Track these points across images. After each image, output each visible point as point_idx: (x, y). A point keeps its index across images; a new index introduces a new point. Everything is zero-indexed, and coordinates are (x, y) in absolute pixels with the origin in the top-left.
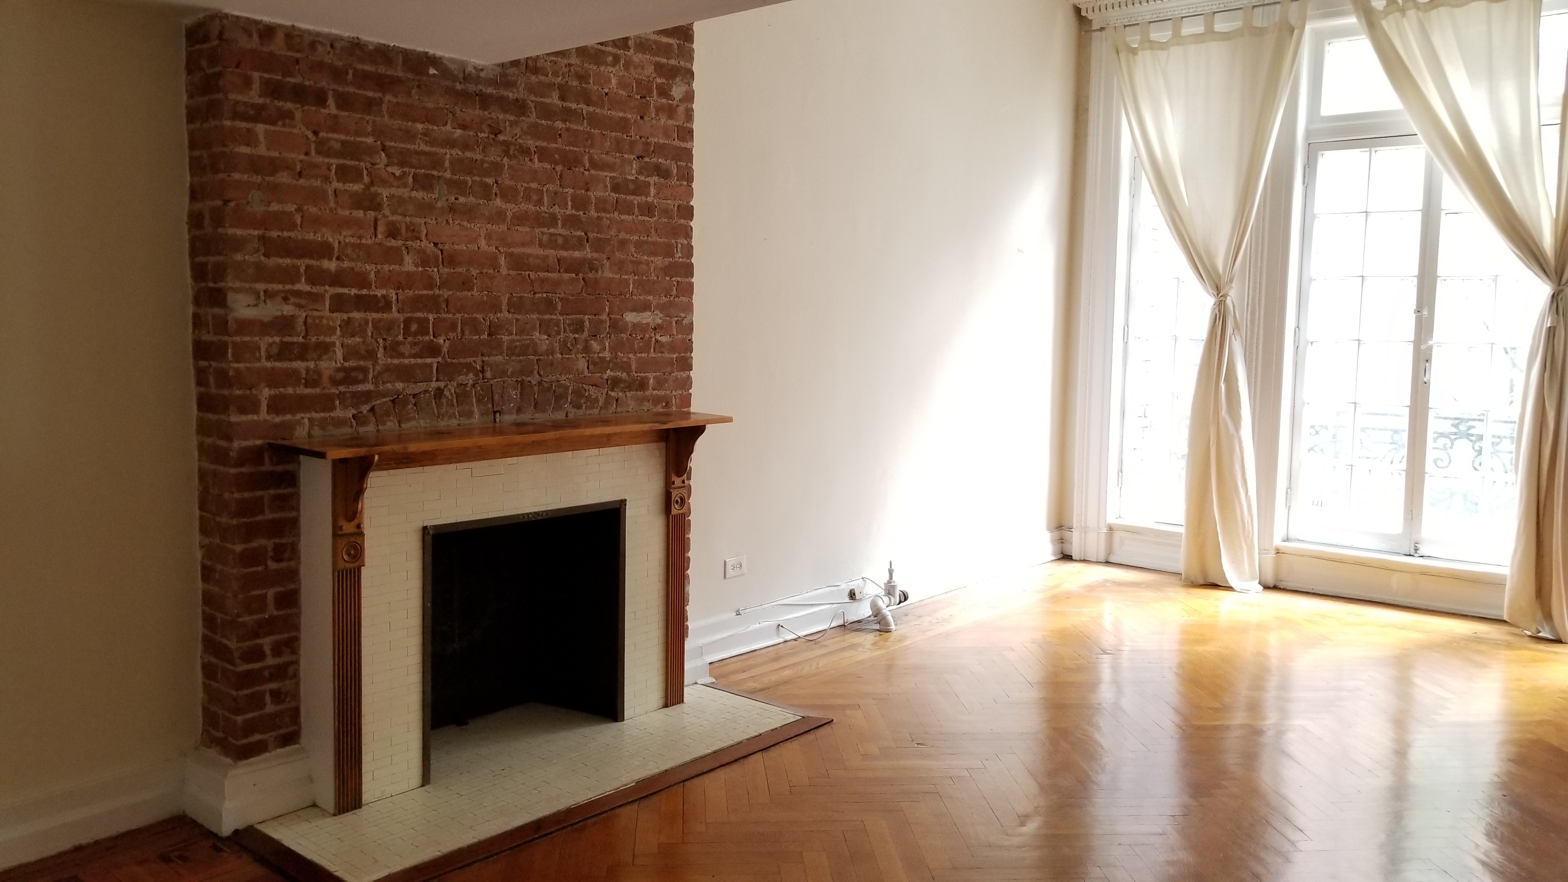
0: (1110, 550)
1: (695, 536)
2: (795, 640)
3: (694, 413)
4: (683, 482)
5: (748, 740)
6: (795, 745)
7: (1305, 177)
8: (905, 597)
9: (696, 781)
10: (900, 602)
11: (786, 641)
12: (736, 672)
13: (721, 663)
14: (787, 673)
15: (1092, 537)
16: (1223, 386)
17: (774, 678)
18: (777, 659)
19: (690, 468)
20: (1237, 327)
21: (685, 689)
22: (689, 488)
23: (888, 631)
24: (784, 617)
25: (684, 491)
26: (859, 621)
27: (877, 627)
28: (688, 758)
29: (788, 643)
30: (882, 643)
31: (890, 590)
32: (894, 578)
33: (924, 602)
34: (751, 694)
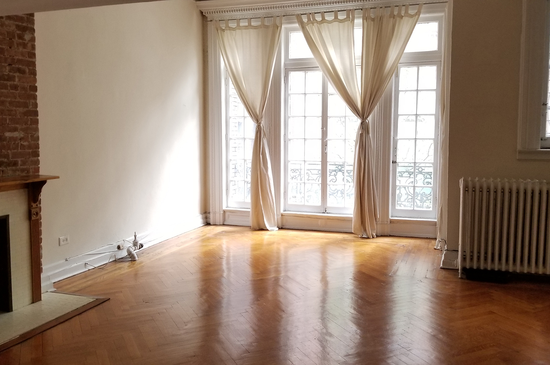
0: (224, 220)
1: (44, 228)
2: (93, 269)
3: (42, 175)
4: (37, 205)
5: (72, 311)
6: (93, 311)
7: (285, 81)
8: (142, 246)
9: (48, 331)
10: (140, 248)
11: (89, 270)
12: (66, 285)
13: (59, 282)
14: (89, 283)
15: (217, 215)
16: (261, 156)
17: (84, 285)
18: (86, 277)
19: (40, 199)
20: (265, 134)
21: (42, 295)
22: (40, 208)
23: (135, 261)
24: (87, 260)
25: (38, 210)
26: (122, 258)
27: (130, 259)
28: (44, 322)
29: (90, 271)
30: (132, 266)
31: (135, 244)
32: (137, 239)
33: (151, 247)
34: (74, 293)
